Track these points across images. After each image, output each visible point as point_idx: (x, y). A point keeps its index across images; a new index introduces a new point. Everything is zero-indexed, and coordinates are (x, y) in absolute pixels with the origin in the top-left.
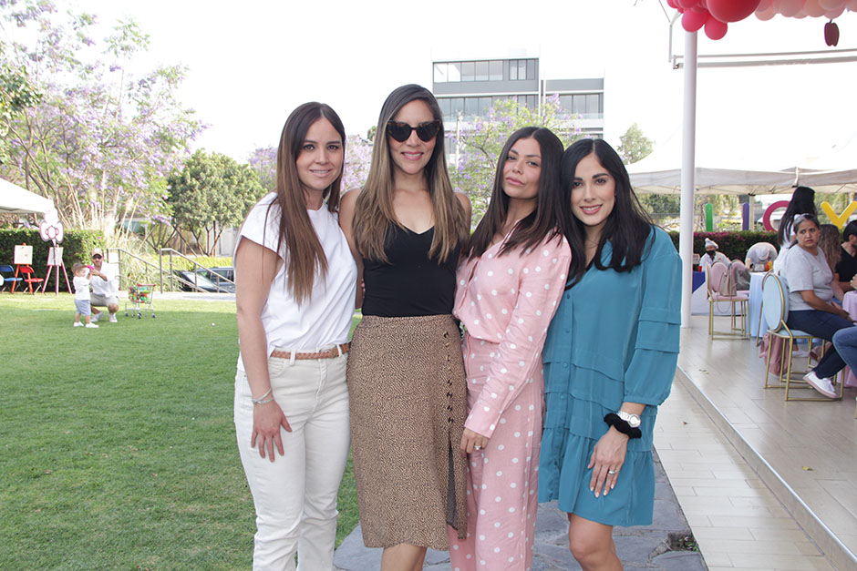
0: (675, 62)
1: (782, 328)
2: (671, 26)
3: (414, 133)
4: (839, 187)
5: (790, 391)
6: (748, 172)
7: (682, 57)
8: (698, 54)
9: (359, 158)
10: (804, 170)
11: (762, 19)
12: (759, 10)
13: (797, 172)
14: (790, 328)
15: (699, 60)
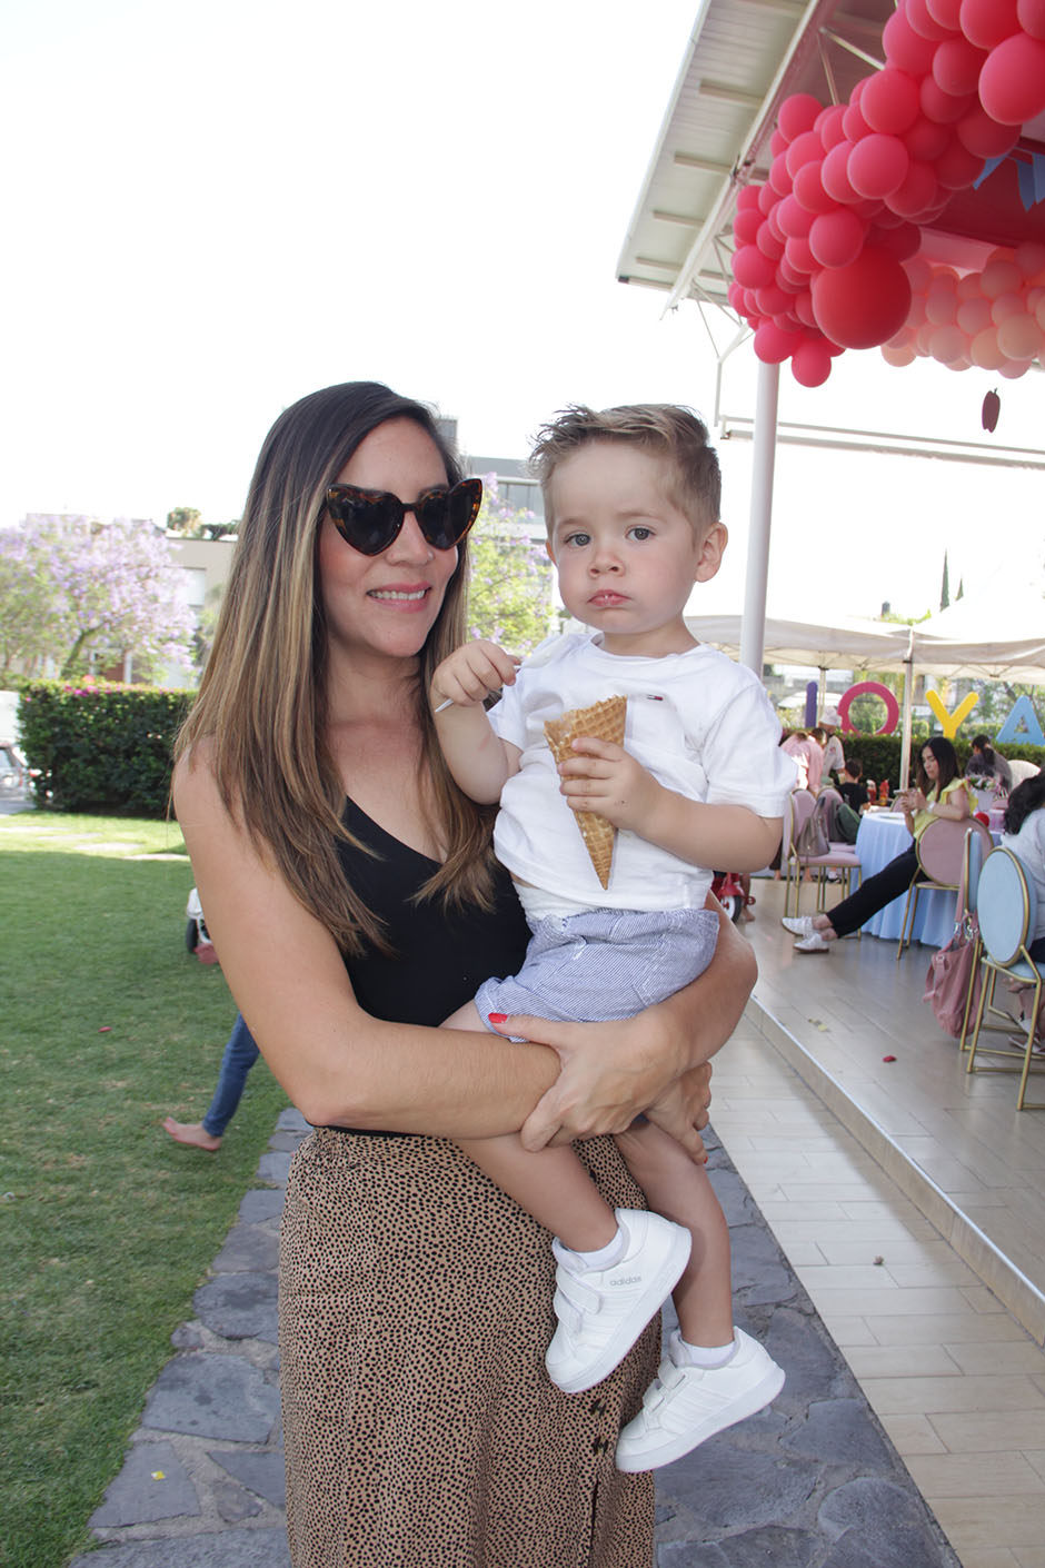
0: (724, 427)
1: (1020, 960)
2: (720, 365)
3: (410, 525)
4: (957, 667)
5: (1032, 1080)
6: (833, 631)
7: (751, 421)
8: (780, 418)
9: (148, 558)
10: (921, 636)
11: (895, 365)
12: (892, 345)
13: (911, 638)
14: (1035, 960)
15: (780, 431)
